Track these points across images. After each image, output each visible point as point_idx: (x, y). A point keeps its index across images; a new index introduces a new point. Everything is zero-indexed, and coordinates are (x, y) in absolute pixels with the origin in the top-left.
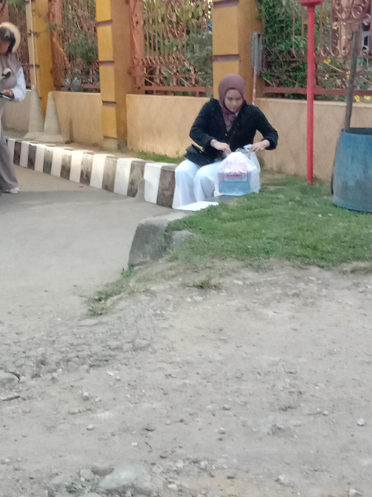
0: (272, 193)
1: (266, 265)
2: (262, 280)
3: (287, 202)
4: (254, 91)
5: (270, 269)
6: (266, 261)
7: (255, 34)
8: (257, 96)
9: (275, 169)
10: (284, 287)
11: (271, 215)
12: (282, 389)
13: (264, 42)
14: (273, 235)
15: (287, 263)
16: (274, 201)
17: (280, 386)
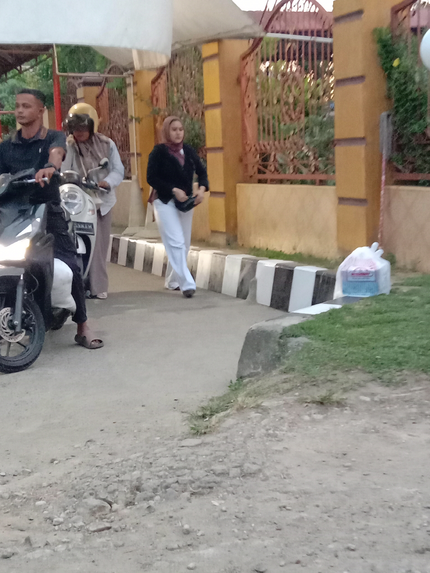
0: (405, 294)
1: (398, 379)
2: (394, 396)
3: (423, 305)
4: (383, 178)
5: (402, 383)
6: (399, 373)
7: (384, 114)
8: (387, 183)
9: (409, 267)
10: (421, 405)
11: (405, 320)
12: (418, 527)
13: (394, 123)
14: (407, 344)
15: (424, 376)
16: (408, 303)
17: (416, 523)
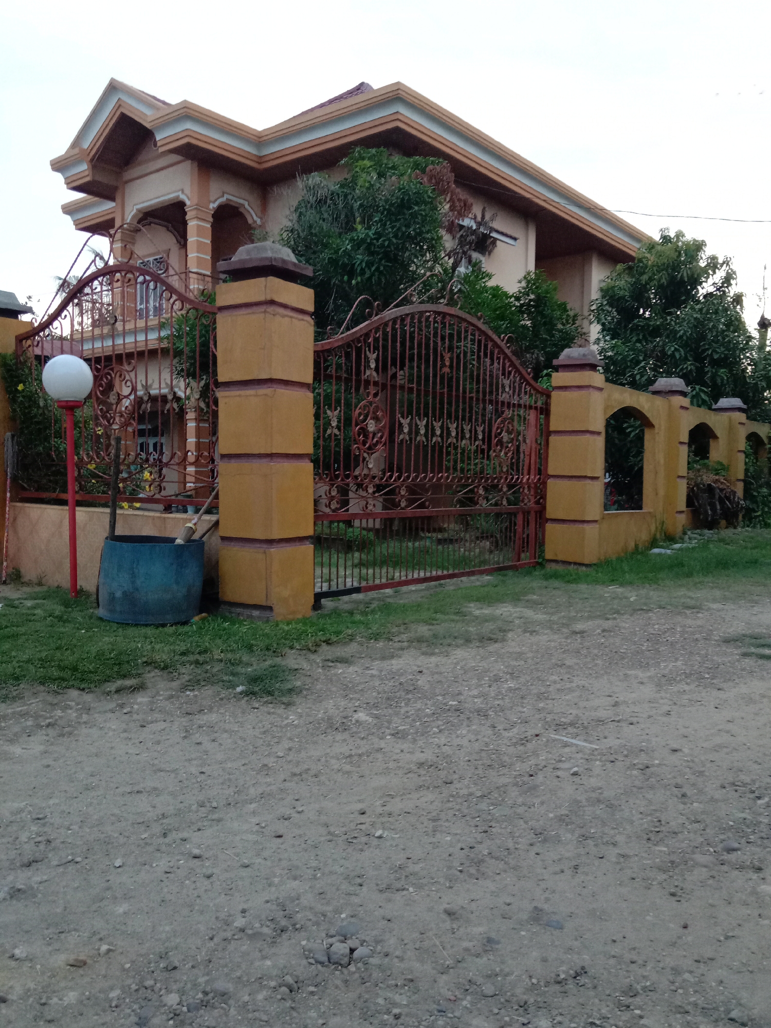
0: (29, 608)
1: (15, 694)
2: (10, 711)
3: (45, 618)
4: (8, 495)
5: (19, 697)
6: (15, 688)
7: (9, 434)
8: (12, 500)
9: (35, 581)
10: (37, 717)
11: (24, 634)
12: (26, 840)
13: (19, 444)
14: (25, 657)
15: (42, 688)
16: (29, 617)
17: (24, 837)
